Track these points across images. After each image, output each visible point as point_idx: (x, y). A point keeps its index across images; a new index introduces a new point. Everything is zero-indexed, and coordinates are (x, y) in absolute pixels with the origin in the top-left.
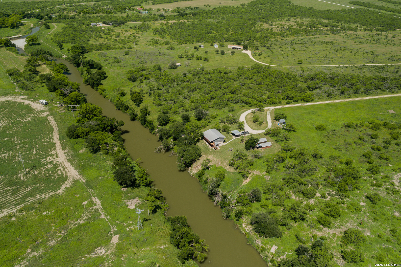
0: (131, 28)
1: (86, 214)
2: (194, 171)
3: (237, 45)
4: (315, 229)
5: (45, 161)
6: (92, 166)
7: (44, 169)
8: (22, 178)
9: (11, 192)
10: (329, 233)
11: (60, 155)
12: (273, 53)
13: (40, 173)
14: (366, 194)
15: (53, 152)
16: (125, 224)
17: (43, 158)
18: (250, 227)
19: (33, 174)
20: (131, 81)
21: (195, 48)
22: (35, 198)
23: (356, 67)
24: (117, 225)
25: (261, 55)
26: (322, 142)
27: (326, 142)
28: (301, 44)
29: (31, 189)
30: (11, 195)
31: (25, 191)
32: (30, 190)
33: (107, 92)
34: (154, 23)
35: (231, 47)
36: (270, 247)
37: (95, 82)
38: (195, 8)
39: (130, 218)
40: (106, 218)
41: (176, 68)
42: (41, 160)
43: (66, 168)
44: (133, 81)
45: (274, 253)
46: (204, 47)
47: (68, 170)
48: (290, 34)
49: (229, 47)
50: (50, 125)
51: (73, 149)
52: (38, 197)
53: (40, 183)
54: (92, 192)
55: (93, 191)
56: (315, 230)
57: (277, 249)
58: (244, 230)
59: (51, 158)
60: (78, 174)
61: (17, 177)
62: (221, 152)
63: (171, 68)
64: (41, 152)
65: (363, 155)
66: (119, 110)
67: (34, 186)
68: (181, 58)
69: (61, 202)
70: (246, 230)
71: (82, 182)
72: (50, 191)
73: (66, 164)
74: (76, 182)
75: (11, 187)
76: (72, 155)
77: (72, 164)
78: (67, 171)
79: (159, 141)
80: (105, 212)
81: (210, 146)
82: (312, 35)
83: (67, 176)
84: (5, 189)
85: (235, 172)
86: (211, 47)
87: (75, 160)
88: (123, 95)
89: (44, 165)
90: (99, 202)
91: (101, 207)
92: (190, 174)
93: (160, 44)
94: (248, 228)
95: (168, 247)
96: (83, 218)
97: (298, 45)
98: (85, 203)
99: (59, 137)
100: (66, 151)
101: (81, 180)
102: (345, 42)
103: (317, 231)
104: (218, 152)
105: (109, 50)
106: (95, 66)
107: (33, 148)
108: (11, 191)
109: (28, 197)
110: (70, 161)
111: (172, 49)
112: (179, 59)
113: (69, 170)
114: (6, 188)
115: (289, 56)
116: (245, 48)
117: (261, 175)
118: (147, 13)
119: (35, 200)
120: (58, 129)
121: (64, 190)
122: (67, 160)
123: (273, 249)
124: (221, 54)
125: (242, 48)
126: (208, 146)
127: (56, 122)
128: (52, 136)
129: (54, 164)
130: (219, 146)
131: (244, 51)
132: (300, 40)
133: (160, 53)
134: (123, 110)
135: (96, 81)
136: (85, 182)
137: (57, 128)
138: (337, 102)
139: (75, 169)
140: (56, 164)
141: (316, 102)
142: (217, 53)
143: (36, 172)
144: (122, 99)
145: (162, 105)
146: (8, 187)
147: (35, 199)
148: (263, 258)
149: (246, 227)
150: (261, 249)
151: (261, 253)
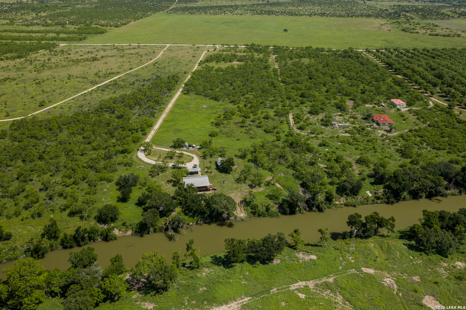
2: (242, 215)
16: (345, 262)
18: (342, 198)
26: (238, 140)
36: (366, 194)
39: (336, 258)
40: (334, 277)
45: (372, 195)
54: (278, 290)
55: (275, 289)
57: (370, 192)
58: (341, 205)
70: (343, 203)
85: (264, 188)
91: (311, 281)
98: (301, 295)
101: (242, 303)
136: (249, 298)
138: (166, 117)
141: (155, 124)
148: (373, 203)
149: (340, 202)
150: (365, 200)
151: (368, 202)
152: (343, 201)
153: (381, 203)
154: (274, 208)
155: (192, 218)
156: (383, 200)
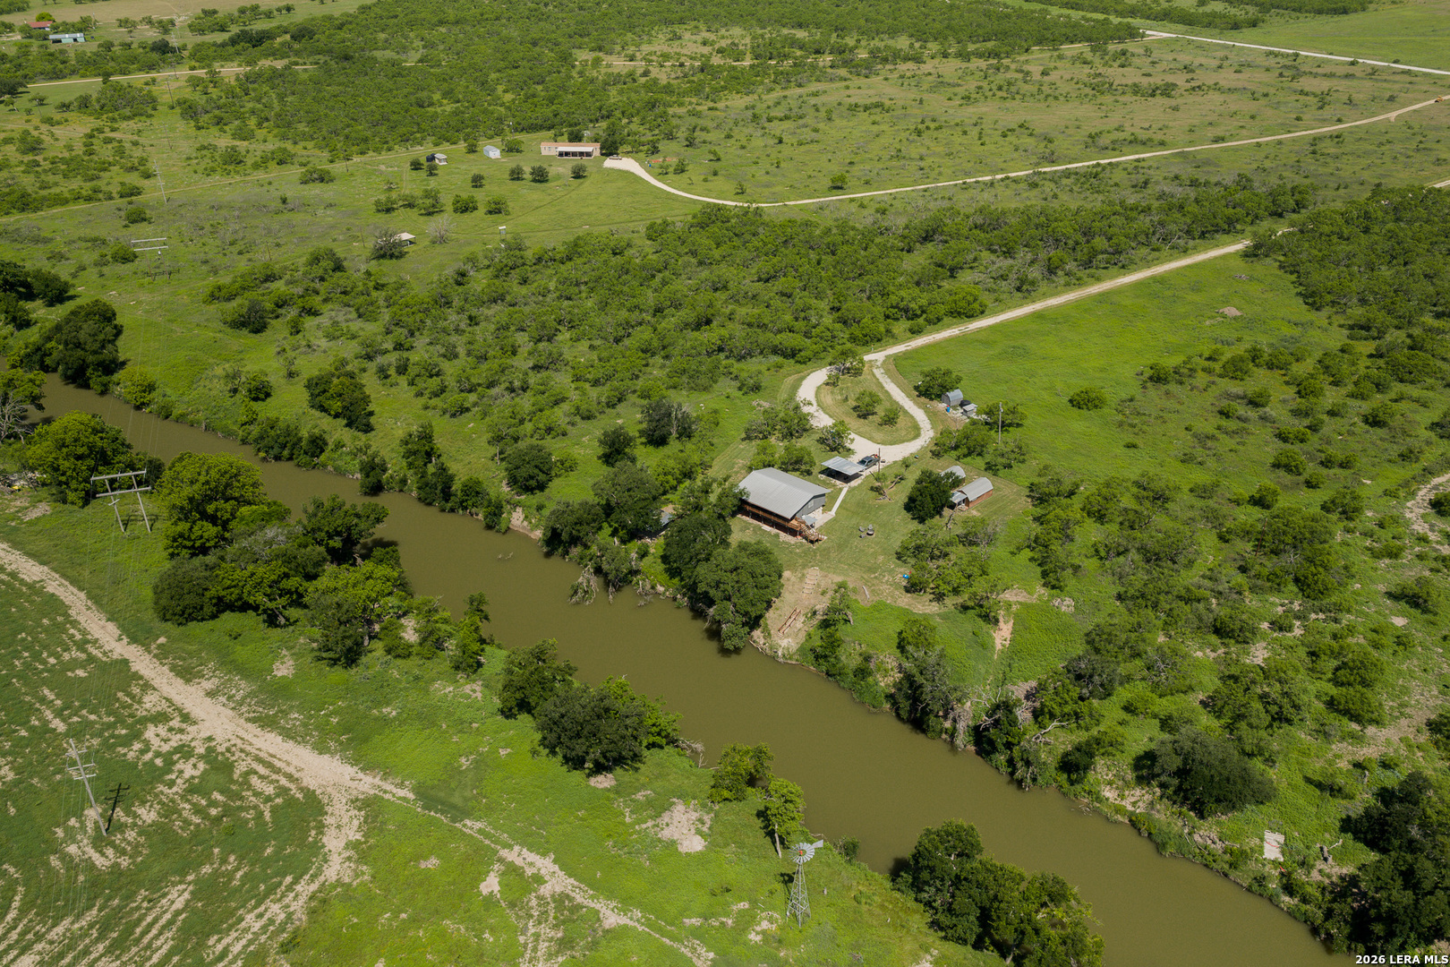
0: (65, 107)
1: (532, 930)
2: (784, 643)
3: (570, 141)
4: (1343, 739)
5: (143, 752)
6: (386, 721)
7: (175, 789)
8: (99, 861)
9: (98, 940)
10: (1388, 742)
11: (196, 712)
12: (719, 160)
13: (170, 810)
14: (1382, 588)
15: (150, 702)
16: (730, 922)
17: (127, 741)
18: (1138, 792)
19: (135, 825)
20: (245, 331)
21: (416, 166)
22: (246, 930)
23: (1015, 181)
24: (696, 933)
25: (683, 171)
26: (1129, 446)
27: (1141, 445)
28: (787, 118)
29: (187, 895)
30: (108, 951)
31: (168, 916)
32: (188, 902)
33: (169, 392)
34: (154, 80)
35: (554, 152)
36: (1257, 841)
37: (91, 359)
38: (279, 10)
39: (728, 890)
40: (631, 923)
41: (401, 256)
42: (122, 750)
43: (274, 756)
44: (257, 331)
45: (1282, 860)
46: (446, 160)
47: (288, 764)
48: (724, 88)
49: (544, 152)
50: (31, 586)
51: (232, 665)
52: (252, 922)
53: (208, 858)
54: (480, 831)
55: (478, 825)
56: (1345, 744)
57: (1282, 841)
58: (1118, 810)
59: (162, 730)
60: (349, 771)
61: (66, 859)
62: (840, 547)
63: (383, 256)
64: (93, 717)
65: (1276, 466)
66: (278, 458)
67: (190, 878)
68: (388, 210)
69: (384, 910)
70: (1130, 808)
71: (399, 798)
72: (289, 879)
73: (258, 743)
74: (370, 807)
75: (78, 917)
76: (251, 695)
77: (288, 734)
78: (291, 770)
79: (548, 555)
80: (608, 898)
81: (782, 534)
82: (800, 86)
83: (310, 794)
84: (52, 935)
85: (943, 610)
86: (472, 156)
87: (285, 713)
88: (261, 393)
89: (157, 775)
90: (544, 865)
91: (572, 881)
92: (774, 658)
93: (256, 166)
94: (1133, 800)
95: (943, 957)
96: (535, 949)
97: (776, 123)
98: (491, 884)
99: (120, 627)
100: (208, 685)
101: (385, 792)
102: (921, 102)
103: (1352, 744)
104: (827, 550)
105: (36, 209)
106: (37, 286)
107: (31, 710)
108: (95, 933)
109: (208, 936)
110: (266, 723)
111: (322, 180)
112: (382, 216)
113: (295, 762)
114: (60, 929)
115: (782, 165)
116: (610, 150)
117: (1033, 600)
118: (81, 40)
119: (250, 942)
120: (82, 595)
121: (349, 859)
122: (248, 720)
123: (1272, 847)
124: (534, 181)
125: (597, 153)
126: (777, 536)
127: (43, 563)
128: (84, 632)
129: (201, 757)
130: (817, 526)
131: (610, 163)
132: (771, 104)
133: (284, 201)
134: (305, 459)
135: (95, 352)
136: (411, 796)
137: (71, 588)
138: (1058, 307)
139: (321, 749)
140: (210, 750)
141: (995, 313)
142: (518, 179)
143: (148, 815)
144: (266, 410)
145: (468, 410)
146: (62, 918)
147: (250, 936)
148: (1249, 890)
149: (1122, 797)
150: (1227, 857)
151: (1233, 874)
152: (1134, 804)
153: (1291, 913)
154: (886, 680)
155: (666, 576)
156: (1304, 907)
